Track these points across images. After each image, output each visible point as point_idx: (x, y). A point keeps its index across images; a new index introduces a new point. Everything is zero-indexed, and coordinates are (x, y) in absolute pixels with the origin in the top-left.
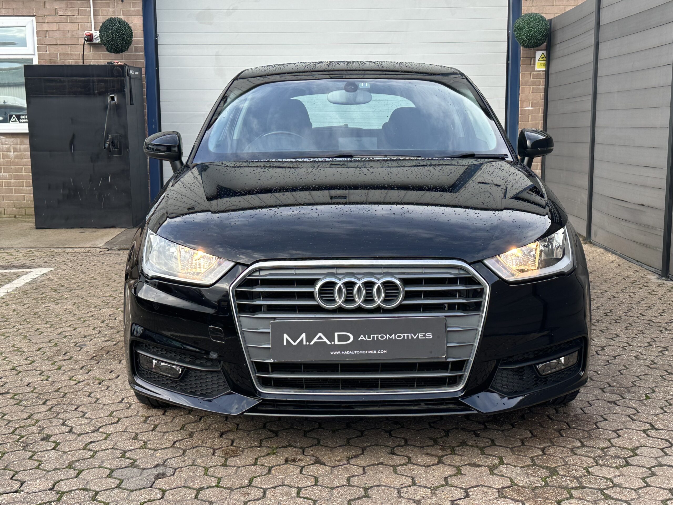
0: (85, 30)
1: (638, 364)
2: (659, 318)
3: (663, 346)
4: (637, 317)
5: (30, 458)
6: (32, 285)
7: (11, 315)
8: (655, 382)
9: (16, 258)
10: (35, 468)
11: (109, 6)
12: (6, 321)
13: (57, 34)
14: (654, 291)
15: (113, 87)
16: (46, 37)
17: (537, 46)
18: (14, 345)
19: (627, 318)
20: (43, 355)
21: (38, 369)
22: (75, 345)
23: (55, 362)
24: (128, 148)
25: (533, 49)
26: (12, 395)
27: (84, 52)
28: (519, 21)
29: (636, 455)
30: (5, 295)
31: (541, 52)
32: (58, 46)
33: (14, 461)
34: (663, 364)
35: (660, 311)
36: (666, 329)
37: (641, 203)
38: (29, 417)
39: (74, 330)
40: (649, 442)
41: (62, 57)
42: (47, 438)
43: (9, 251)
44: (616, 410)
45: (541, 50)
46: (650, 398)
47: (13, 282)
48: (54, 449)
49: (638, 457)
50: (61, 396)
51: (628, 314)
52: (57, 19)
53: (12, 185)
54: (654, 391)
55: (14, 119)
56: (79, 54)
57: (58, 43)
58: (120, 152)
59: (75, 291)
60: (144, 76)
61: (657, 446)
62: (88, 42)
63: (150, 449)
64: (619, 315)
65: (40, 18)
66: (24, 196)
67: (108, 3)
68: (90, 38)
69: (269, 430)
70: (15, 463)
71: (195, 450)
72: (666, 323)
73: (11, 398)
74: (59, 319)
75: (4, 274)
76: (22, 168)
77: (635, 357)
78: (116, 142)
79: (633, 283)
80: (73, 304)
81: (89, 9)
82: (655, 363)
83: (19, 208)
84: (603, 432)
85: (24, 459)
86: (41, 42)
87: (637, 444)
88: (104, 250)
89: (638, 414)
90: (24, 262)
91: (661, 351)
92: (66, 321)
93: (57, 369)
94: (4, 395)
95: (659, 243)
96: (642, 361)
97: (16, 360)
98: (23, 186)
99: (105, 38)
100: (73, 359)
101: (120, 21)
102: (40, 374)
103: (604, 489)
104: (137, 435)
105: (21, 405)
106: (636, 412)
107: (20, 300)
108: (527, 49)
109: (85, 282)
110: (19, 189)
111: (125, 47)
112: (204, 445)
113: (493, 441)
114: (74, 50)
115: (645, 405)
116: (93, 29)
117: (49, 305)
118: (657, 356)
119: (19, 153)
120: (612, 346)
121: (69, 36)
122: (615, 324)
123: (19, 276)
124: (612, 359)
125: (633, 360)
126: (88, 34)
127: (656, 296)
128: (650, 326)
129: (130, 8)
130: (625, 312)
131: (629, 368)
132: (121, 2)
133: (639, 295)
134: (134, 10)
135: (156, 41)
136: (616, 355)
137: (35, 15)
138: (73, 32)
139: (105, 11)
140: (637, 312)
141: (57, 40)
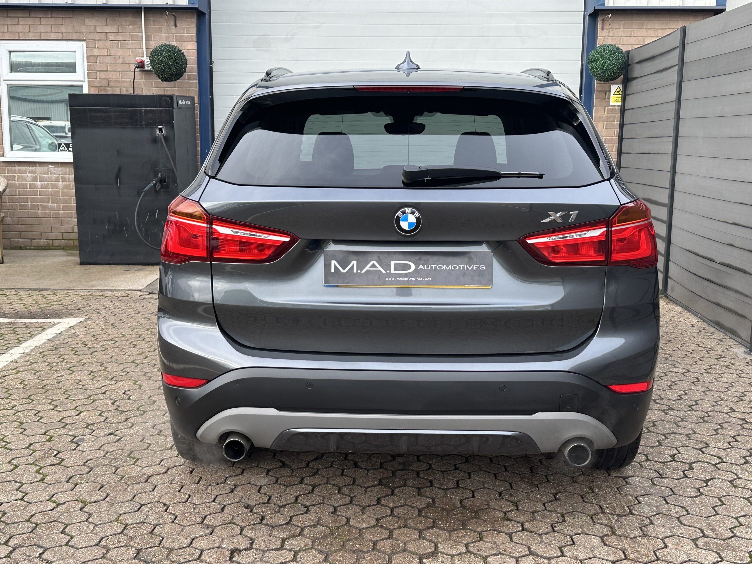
0: (137, 56)
4: (727, 413)
6: (54, 343)
7: (16, 388)
9: (49, 303)
11: (162, 31)
13: (108, 60)
14: (744, 373)
15: (162, 118)
16: (96, 63)
17: (612, 80)
19: (716, 414)
20: (30, 455)
21: (18, 479)
22: (72, 441)
23: (41, 468)
24: (176, 182)
25: (607, 82)
27: (134, 79)
28: (593, 52)
32: (109, 72)
41: (113, 84)
45: (617, 84)
47: (34, 339)
51: (716, 408)
52: (108, 44)
53: (61, 215)
55: (63, 148)
56: (130, 81)
57: (109, 69)
58: (167, 186)
59: (97, 354)
60: (197, 105)
62: (139, 69)
64: (706, 411)
65: (90, 42)
66: (73, 227)
67: (161, 28)
68: (141, 65)
75: (30, 326)
76: (71, 198)
79: (717, 359)
81: (141, 34)
83: (67, 240)
86: (92, 67)
88: (144, 294)
90: (56, 309)
93: (39, 481)
96: (740, 490)
98: (72, 218)
99: (155, 65)
100: (62, 463)
101: (174, 48)
102: (17, 490)
108: (602, 82)
109: (112, 339)
111: (178, 75)
114: (125, 77)
116: (145, 56)
117: (63, 373)
119: (68, 183)
120: (702, 462)
121: (120, 62)
122: (703, 425)
123: (44, 329)
124: (703, 485)
125: (728, 488)
126: (140, 60)
127: (746, 380)
128: (744, 428)
129: (184, 33)
130: (713, 406)
131: (725, 503)
132: (174, 27)
133: (727, 378)
134: (188, 36)
135: (211, 69)
136: (707, 478)
137: (85, 40)
138: (124, 58)
139: (157, 36)
140: (727, 406)
141: (107, 66)
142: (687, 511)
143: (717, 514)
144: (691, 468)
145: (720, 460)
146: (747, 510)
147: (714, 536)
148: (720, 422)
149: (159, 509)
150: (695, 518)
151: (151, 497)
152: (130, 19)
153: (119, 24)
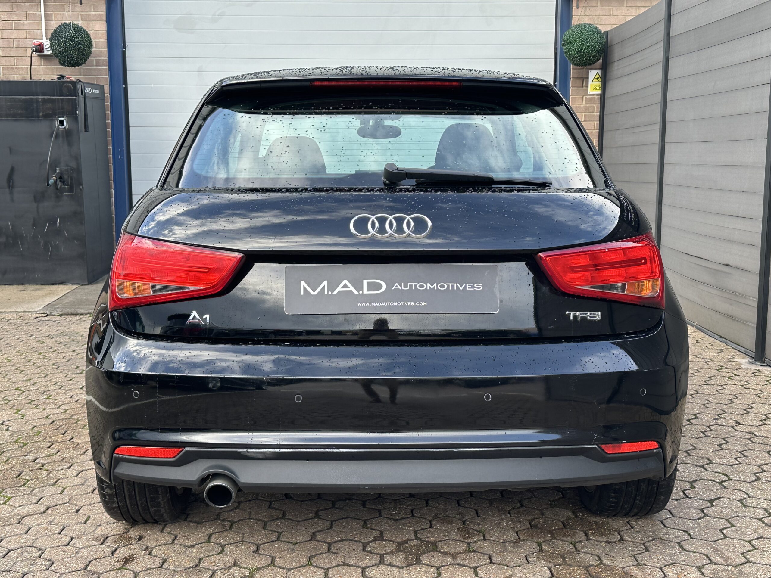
0: (34, 39)
1: (747, 517)
4: (732, 427)
11: (64, 9)
13: (0, 43)
14: (749, 384)
15: (63, 108)
17: (590, 64)
19: (719, 428)
24: (81, 185)
25: (585, 67)
27: (31, 65)
28: (568, 32)
31: (595, 72)
32: (1, 58)
37: (726, 263)
41: (5, 72)
45: (595, 69)
51: (719, 422)
52: (0, 25)
56: (26, 68)
57: (1, 54)
58: (71, 190)
60: (107, 95)
62: (37, 54)
64: (708, 424)
67: (63, 5)
68: (39, 49)
78: (66, 177)
79: (718, 370)
81: (39, 13)
88: (41, 315)
95: (752, 316)
99: (56, 49)
101: (76, 28)
108: (579, 67)
111: (81, 59)
114: (21, 63)
116: (44, 38)
120: (705, 480)
121: (15, 46)
122: (704, 440)
124: (707, 506)
125: (737, 508)
126: (38, 43)
127: (752, 391)
128: (753, 442)
129: (91, 12)
130: (715, 419)
131: (735, 524)
132: (79, 5)
133: (730, 390)
134: (95, 14)
135: (124, 53)
136: (713, 497)
138: (19, 41)
139: (59, 16)
140: (731, 419)
142: (689, 534)
143: (726, 537)
144: (693, 487)
145: (726, 478)
146: (761, 531)
147: (723, 562)
148: (724, 437)
149: (30, 555)
150: (699, 543)
151: (22, 541)
153: (13, 1)
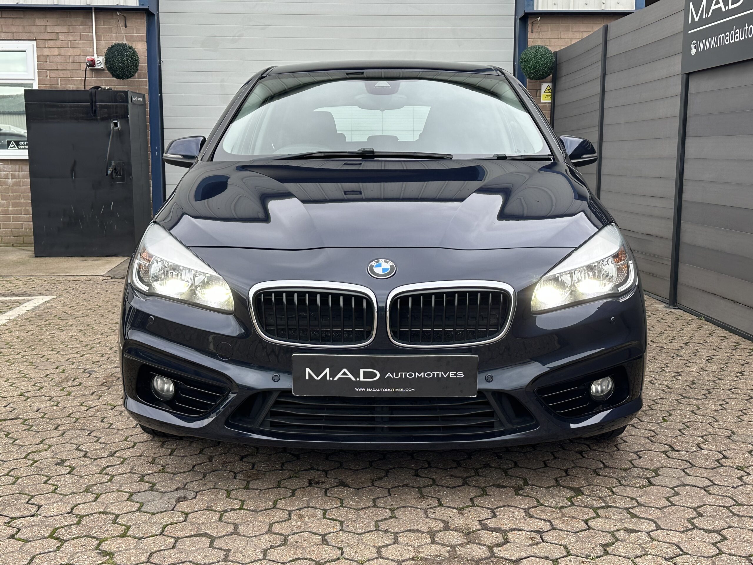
0: (87, 56)
1: (652, 389)
2: (670, 344)
3: (676, 371)
5: (45, 482)
6: (35, 313)
7: (15, 342)
8: (671, 405)
9: (16, 286)
10: (51, 492)
11: (112, 31)
12: (10, 348)
13: (58, 59)
14: (663, 319)
15: (117, 113)
16: (47, 62)
17: (543, 79)
18: (21, 371)
20: (51, 381)
21: (47, 395)
22: (84, 372)
23: (64, 388)
24: (131, 175)
25: (538, 81)
26: (22, 421)
27: (85, 78)
28: (526, 52)
29: (658, 475)
30: (7, 323)
31: (547, 84)
32: (59, 71)
33: (28, 486)
34: (678, 389)
35: (670, 338)
36: (677, 355)
37: (649, 233)
38: (41, 442)
39: (82, 356)
40: (670, 463)
41: (63, 83)
42: (61, 463)
43: (8, 279)
44: (635, 432)
45: (547, 82)
46: (668, 421)
47: (14, 310)
48: (69, 473)
49: (661, 477)
50: (73, 421)
52: (59, 44)
53: (10, 212)
54: (671, 415)
55: (13, 145)
56: (81, 79)
57: (59, 68)
58: (122, 179)
59: (79, 319)
60: (147, 102)
61: (678, 467)
62: (90, 68)
63: (169, 473)
65: (41, 42)
66: (22, 224)
67: (111, 28)
68: (92, 64)
69: (290, 453)
70: (30, 487)
71: (215, 473)
72: (677, 350)
73: (21, 424)
74: (65, 346)
75: (5, 302)
76: (20, 195)
77: (650, 381)
78: (118, 169)
80: (79, 330)
81: (91, 34)
82: (669, 388)
83: (17, 236)
84: (624, 454)
85: (39, 483)
86: (42, 66)
87: (658, 465)
88: (106, 278)
89: (657, 436)
90: (25, 290)
91: (674, 377)
92: (73, 348)
93: (66, 395)
94: (14, 421)
95: (667, 272)
96: (657, 385)
97: (23, 386)
98: (21, 214)
100: (82, 385)
101: (124, 46)
102: (50, 400)
103: (630, 508)
104: (154, 459)
105: (32, 431)
106: (655, 434)
107: (23, 327)
108: (533, 81)
109: (90, 309)
110: (17, 217)
111: (131, 73)
112: (225, 468)
113: (515, 463)
114: (76, 76)
115: (663, 427)
116: (95, 55)
117: (54, 332)
118: (671, 381)
119: (17, 180)
121: (70, 61)
123: (20, 303)
126: (90, 59)
129: (134, 33)
132: (124, 28)
134: (138, 36)
135: (160, 68)
137: (36, 40)
138: (74, 57)
139: (108, 36)
141: (57, 65)
152: (80, 19)
153: (69, 24)
